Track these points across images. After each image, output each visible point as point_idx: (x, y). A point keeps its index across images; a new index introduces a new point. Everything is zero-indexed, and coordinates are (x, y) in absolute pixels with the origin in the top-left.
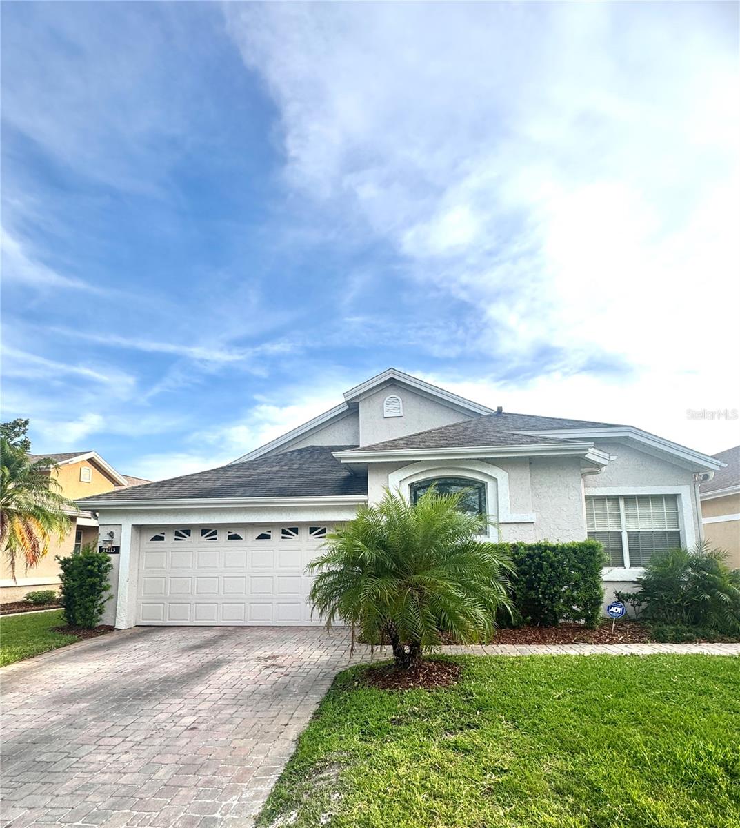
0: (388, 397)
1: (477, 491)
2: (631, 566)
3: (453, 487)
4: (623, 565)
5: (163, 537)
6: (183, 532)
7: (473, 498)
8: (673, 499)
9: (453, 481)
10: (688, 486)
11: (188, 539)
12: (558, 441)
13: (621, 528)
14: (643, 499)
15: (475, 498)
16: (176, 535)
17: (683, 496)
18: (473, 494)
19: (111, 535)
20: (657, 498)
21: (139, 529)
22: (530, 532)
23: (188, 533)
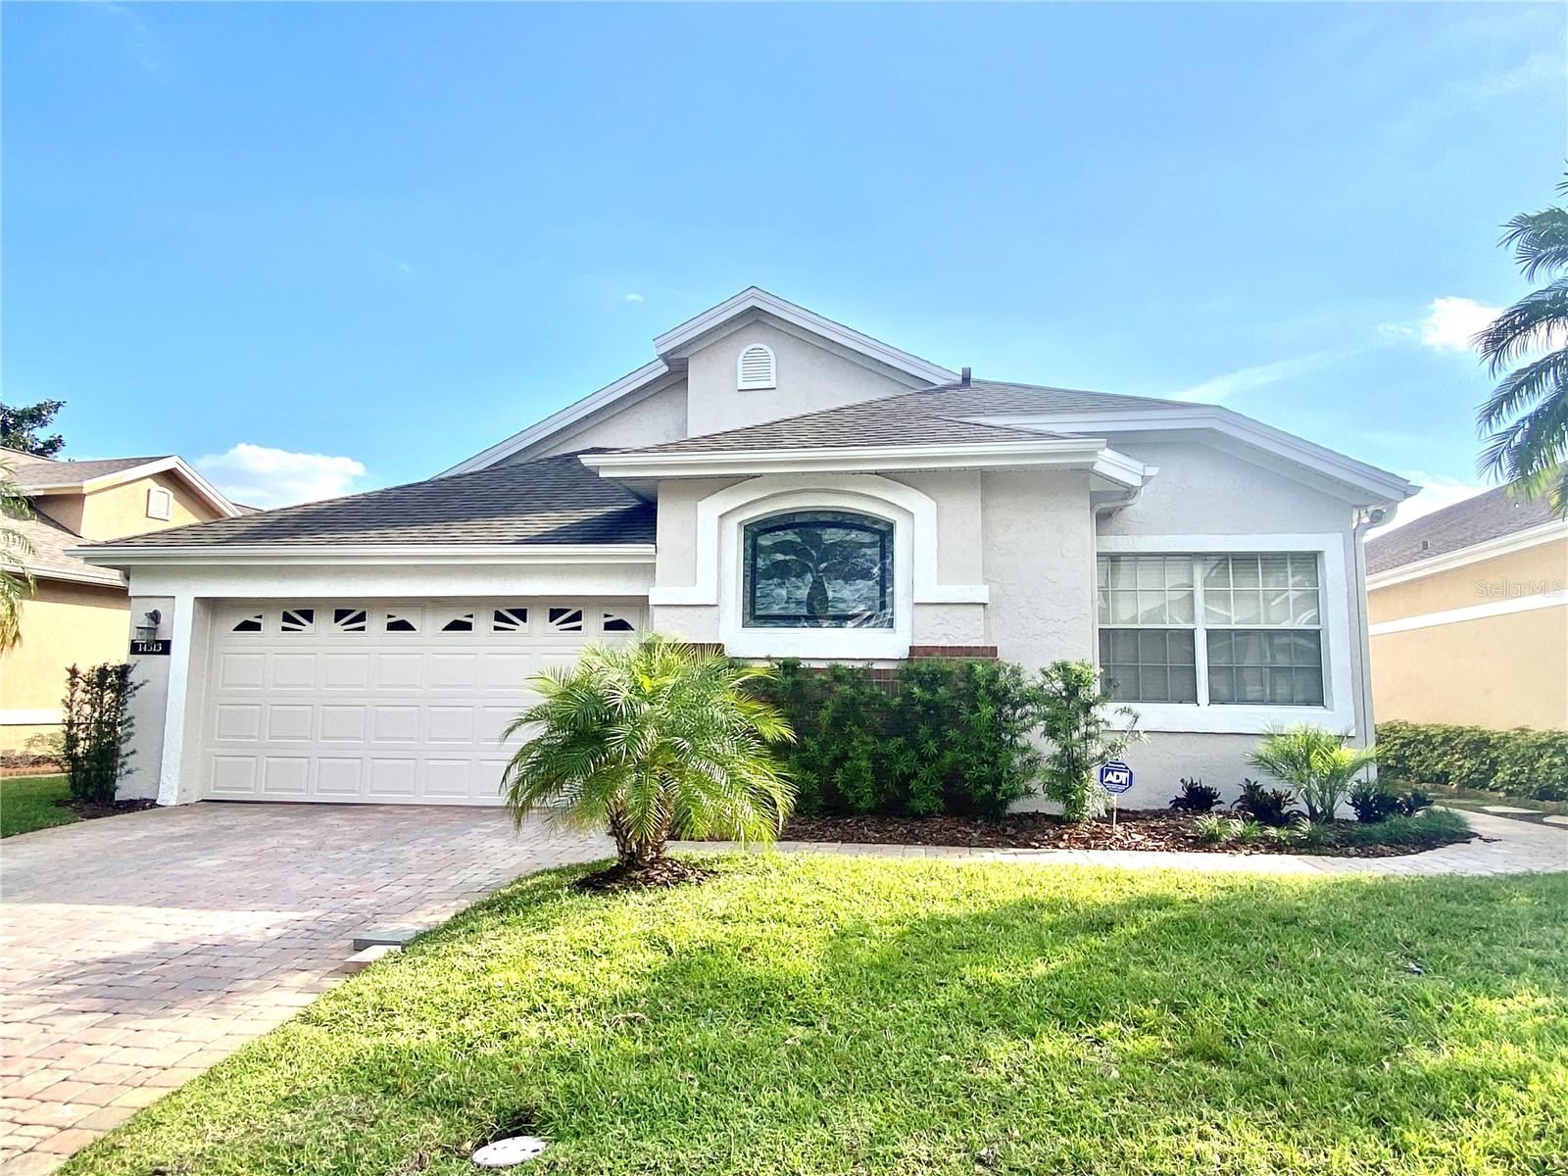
0: (747, 349)
1: (877, 538)
2: (1212, 701)
3: (829, 531)
4: (1194, 699)
5: (260, 624)
6: (299, 614)
7: (869, 551)
8: (1309, 561)
9: (829, 518)
10: (1341, 535)
11: (308, 627)
12: (1039, 435)
13: (1192, 619)
14: (1244, 561)
15: (873, 552)
16: (284, 620)
17: (1327, 555)
18: (871, 545)
19: (155, 617)
20: (1274, 561)
21: (210, 606)
22: (977, 623)
23: (308, 615)
